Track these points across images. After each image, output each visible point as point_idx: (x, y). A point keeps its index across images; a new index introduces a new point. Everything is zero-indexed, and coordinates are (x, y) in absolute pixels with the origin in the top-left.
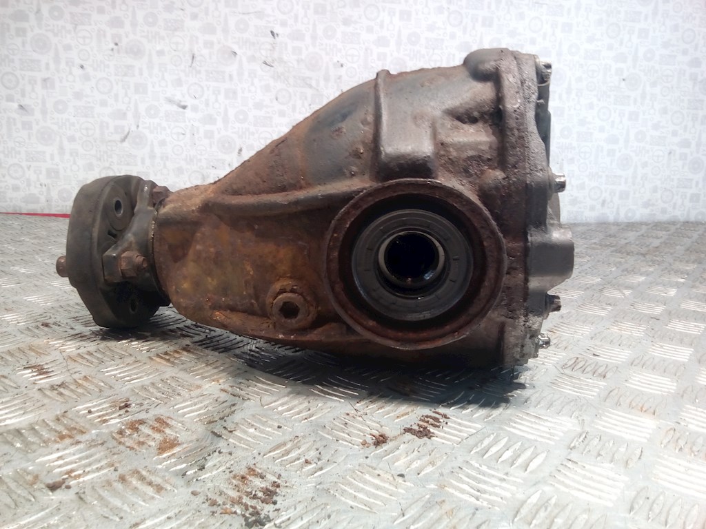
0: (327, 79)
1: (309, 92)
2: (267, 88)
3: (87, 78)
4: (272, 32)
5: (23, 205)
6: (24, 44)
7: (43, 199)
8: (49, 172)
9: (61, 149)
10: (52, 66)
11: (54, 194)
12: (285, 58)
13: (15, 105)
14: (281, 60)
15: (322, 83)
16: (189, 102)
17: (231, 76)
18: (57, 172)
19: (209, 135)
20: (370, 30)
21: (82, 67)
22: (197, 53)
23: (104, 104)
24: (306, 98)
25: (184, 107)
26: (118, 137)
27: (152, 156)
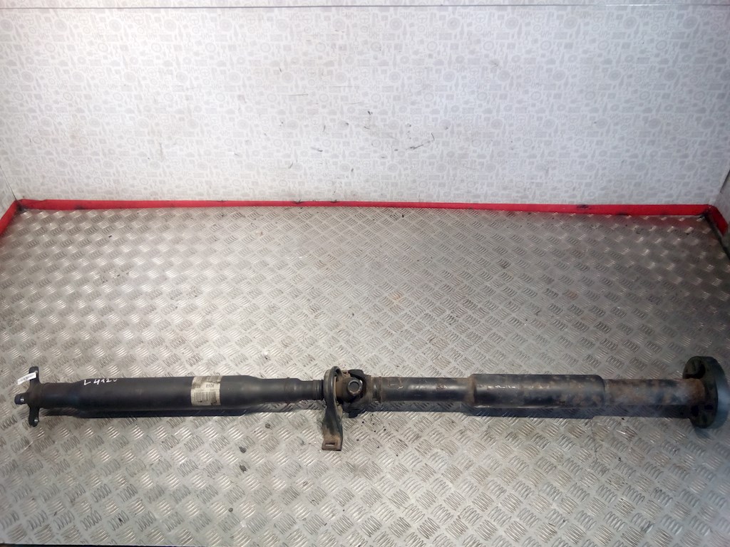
0: (401, 133)
1: (391, 140)
2: (367, 140)
3: (268, 139)
4: (369, 112)
5: (242, 197)
6: (234, 125)
7: (251, 195)
8: (253, 183)
9: (258, 173)
10: (249, 134)
11: (257, 192)
12: (376, 124)
13: (233, 153)
14: (374, 126)
15: (399, 135)
16: (323, 148)
17: (346, 136)
18: (257, 183)
19: (335, 163)
20: (427, 106)
21: (265, 134)
22: (326, 125)
23: (278, 151)
24: (389, 143)
25: (321, 151)
26: (287, 166)
27: (305, 174)
